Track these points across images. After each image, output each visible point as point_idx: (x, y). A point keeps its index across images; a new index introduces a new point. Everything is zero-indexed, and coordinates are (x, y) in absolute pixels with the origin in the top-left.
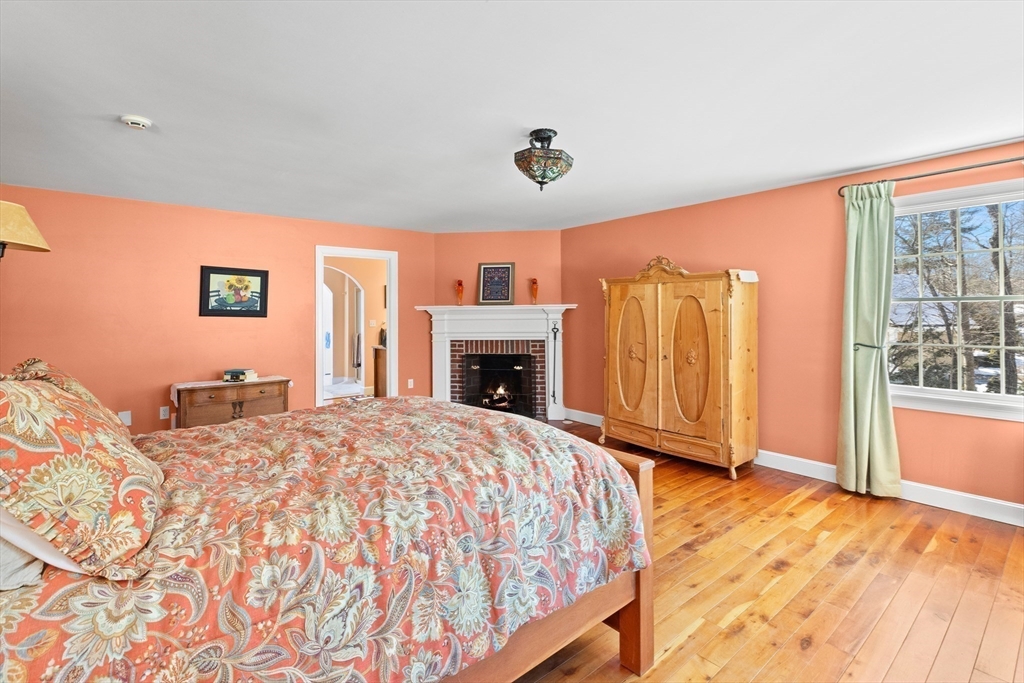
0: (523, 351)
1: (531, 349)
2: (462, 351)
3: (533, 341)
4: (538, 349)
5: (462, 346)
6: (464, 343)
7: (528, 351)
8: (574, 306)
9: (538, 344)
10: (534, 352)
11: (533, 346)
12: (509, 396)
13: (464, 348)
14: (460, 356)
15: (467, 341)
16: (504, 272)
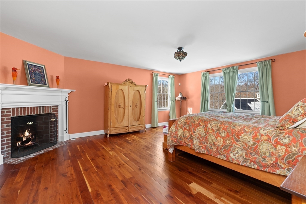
0: (48, 111)
1: (52, 110)
2: (10, 115)
3: (53, 106)
4: (55, 110)
5: (10, 112)
6: (11, 110)
7: (50, 111)
8: (74, 90)
9: (55, 108)
10: (53, 111)
11: (53, 109)
12: (32, 137)
13: (11, 113)
14: (7, 119)
15: (13, 109)
16: (41, 69)
